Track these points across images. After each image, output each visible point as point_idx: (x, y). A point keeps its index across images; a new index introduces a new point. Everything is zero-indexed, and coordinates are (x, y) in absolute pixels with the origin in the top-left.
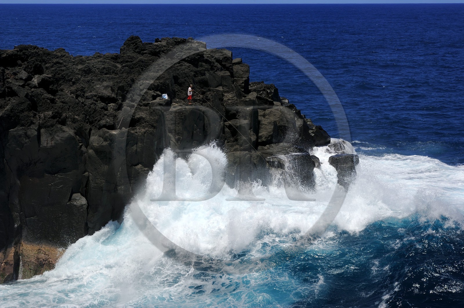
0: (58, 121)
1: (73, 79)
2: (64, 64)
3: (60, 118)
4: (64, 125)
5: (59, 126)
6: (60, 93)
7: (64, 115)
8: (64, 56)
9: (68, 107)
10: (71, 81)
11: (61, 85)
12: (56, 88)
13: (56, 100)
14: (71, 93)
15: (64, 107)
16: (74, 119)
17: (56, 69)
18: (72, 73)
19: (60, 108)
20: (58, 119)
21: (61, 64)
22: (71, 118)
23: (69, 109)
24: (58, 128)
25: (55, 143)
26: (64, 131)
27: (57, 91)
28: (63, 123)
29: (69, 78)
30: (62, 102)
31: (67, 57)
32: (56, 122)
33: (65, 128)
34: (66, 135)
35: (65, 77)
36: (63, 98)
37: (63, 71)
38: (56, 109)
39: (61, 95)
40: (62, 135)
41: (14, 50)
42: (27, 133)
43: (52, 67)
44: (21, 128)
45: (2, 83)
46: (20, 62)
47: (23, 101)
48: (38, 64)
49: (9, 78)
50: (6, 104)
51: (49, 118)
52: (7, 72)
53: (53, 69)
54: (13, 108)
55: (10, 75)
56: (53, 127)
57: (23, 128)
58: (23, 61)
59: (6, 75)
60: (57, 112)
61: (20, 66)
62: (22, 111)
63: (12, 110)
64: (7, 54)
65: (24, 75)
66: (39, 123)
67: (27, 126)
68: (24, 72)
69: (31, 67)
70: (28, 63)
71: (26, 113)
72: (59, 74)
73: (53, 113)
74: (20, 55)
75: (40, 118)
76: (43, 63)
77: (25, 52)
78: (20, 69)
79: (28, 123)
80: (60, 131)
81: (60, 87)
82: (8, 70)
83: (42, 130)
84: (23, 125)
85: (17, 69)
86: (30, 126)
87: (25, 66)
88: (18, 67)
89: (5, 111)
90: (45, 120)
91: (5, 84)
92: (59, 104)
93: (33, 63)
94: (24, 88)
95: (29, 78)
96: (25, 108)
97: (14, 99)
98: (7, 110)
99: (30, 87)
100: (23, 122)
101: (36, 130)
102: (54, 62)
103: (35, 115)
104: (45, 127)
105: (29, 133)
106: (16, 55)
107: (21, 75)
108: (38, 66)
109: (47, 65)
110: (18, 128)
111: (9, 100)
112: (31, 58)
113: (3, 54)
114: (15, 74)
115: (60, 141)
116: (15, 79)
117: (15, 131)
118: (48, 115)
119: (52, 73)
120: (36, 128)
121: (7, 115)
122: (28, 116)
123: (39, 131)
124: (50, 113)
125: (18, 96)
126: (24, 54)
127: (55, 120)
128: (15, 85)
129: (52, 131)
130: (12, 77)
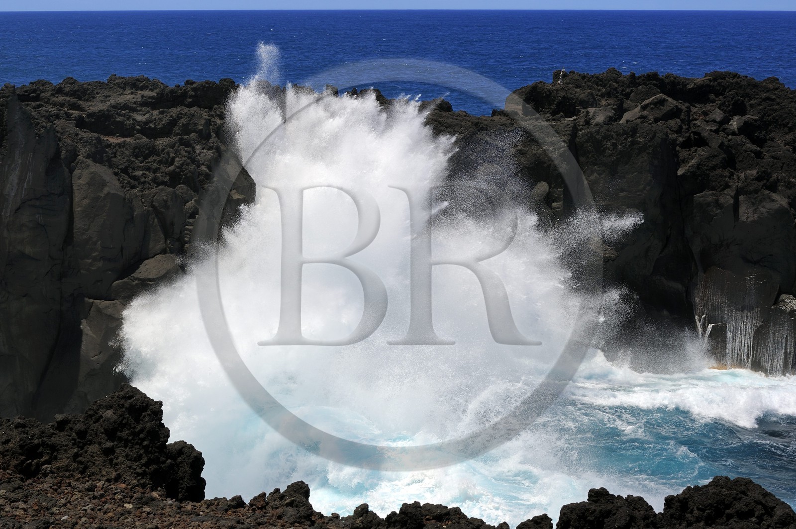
0: (764, 185)
1: (790, 124)
3: (768, 181)
4: (775, 191)
5: (767, 192)
6: (769, 143)
7: (774, 176)
8: (776, 89)
9: (781, 165)
10: (786, 126)
11: (771, 131)
12: (764, 136)
13: (764, 153)
14: (785, 145)
15: (775, 164)
16: (789, 182)
17: (765, 108)
18: (789, 114)
19: (769, 165)
20: (765, 181)
21: (773, 100)
22: (785, 182)
23: (782, 167)
24: (764, 195)
25: (759, 217)
26: (773, 201)
27: (765, 141)
28: (773, 188)
29: (784, 122)
30: (772, 157)
31: (782, 91)
33: (775, 196)
34: (776, 206)
35: (777, 120)
36: (774, 151)
37: (776, 110)
38: (762, 167)
39: (771, 147)
41: (705, 78)
42: (718, 200)
43: (759, 105)
44: (710, 192)
45: (687, 126)
46: (712, 96)
47: (716, 154)
48: (739, 100)
49: (697, 120)
50: (690, 157)
51: (753, 180)
52: (694, 110)
53: (761, 107)
54: (700, 163)
55: (698, 115)
56: (757, 194)
57: (713, 193)
58: (717, 95)
59: (692, 115)
60: (764, 172)
61: (713, 101)
62: (714, 168)
63: (699, 166)
64: (695, 84)
65: (718, 115)
66: (737, 186)
67: (719, 190)
68: (719, 111)
69: (729, 105)
70: (724, 98)
71: (719, 171)
72: (769, 116)
73: (758, 173)
74: (713, 86)
75: (738, 179)
76: (746, 99)
77: (722, 82)
78: (713, 106)
79: (721, 186)
80: (768, 200)
81: (770, 134)
82: (696, 107)
83: (742, 198)
84: (713, 189)
85: (708, 107)
86: (723, 190)
87: (719, 102)
88: (709, 104)
89: (690, 166)
90: (746, 182)
91: (690, 128)
92: (768, 159)
93: (732, 99)
94: (718, 134)
95: (726, 120)
96: (717, 164)
97: (703, 151)
98: (693, 166)
99: (726, 133)
100: (714, 183)
101: (731, 196)
102: (763, 97)
103: (732, 174)
104: (746, 193)
105: (722, 200)
106: (708, 86)
107: (714, 116)
108: (739, 102)
109: (752, 102)
110: (707, 193)
111: (695, 151)
112: (730, 91)
113: (688, 84)
114: (705, 114)
115: (766, 214)
116: (705, 121)
117: (702, 197)
118: (752, 175)
119: (759, 113)
120: (733, 194)
121: (691, 172)
122: (722, 176)
123: (736, 198)
124: (754, 172)
125: (709, 146)
126: (719, 84)
127: (761, 183)
128: (706, 129)
129: (755, 198)
130: (701, 118)
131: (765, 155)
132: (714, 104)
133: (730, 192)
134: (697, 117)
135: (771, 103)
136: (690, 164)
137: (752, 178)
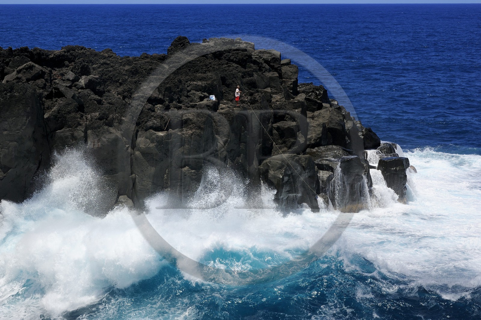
0: (105, 122)
1: (120, 80)
2: (112, 64)
3: (107, 119)
4: (111, 126)
5: (106, 127)
6: (107, 94)
7: (111, 116)
8: (111, 57)
9: (115, 108)
10: (118, 82)
11: (108, 86)
12: (103, 89)
13: (104, 101)
14: (118, 94)
16: (121, 120)
17: (103, 70)
18: (119, 73)
19: (107, 109)
20: (105, 120)
21: (108, 64)
22: (118, 120)
23: (115, 110)
24: (104, 129)
25: (102, 145)
26: (111, 133)
27: (104, 92)
28: (110, 124)
29: (116, 79)
30: (109, 103)
31: (114, 58)
32: (103, 123)
33: (112, 129)
34: (113, 136)
35: (111, 78)
36: (110, 99)
37: (111, 71)
38: (102, 110)
39: (108, 96)
40: (108, 136)
41: (61, 50)
42: (73, 134)
43: (99, 68)
44: (68, 129)
45: (50, 84)
46: (67, 63)
47: (70, 102)
48: (85, 64)
49: (57, 79)
50: (53, 105)
51: (96, 119)
52: (54, 72)
53: (100, 69)
54: (60, 109)
55: (57, 76)
56: (99, 128)
57: (70, 129)
58: (70, 62)
59: (53, 76)
60: (104, 114)
61: (68, 66)
62: (69, 113)
63: (59, 111)
64: (54, 55)
65: (71, 75)
66: (86, 124)
67: (74, 127)
68: (71, 73)
69: (79, 68)
70: (75, 64)
71: (73, 114)
72: (106, 75)
73: (99, 114)
74: (67, 56)
75: (87, 119)
76: (90, 64)
77: (73, 53)
78: (67, 69)
79: (75, 124)
80: (107, 133)
81: (107, 88)
82: (56, 70)
83: (89, 132)
84: (69, 126)
85: (64, 70)
86: (76, 127)
87: (72, 67)
88: (65, 68)
89: (52, 112)
90: (92, 121)
91: (52, 85)
92: (106, 105)
93: (80, 64)
94: (71, 89)
95: (76, 79)
96: (72, 110)
97: (61, 100)
98: (54, 111)
99: (77, 88)
100: (70, 123)
101: (82, 131)
102: (102, 62)
103: (82, 116)
104: (92, 129)
105: (76, 134)
106: (63, 56)
107: (68, 76)
108: (85, 66)
109: (94, 66)
110: (65, 129)
111: (56, 101)
112: (79, 59)
113: (50, 55)
114: (62, 75)
115: (106, 142)
116: (62, 80)
117: (62, 132)
118: (95, 116)
119: (99, 74)
120: (83, 129)
121: (54, 116)
122: (75, 118)
123: (85, 132)
124: (97, 114)
125: (65, 97)
126: (71, 54)
127: (102, 121)
128: (62, 86)
129: (99, 132)
130: (59, 78)
131: (104, 102)
132: (68, 68)
133: (81, 129)
134: (57, 78)
135: (107, 66)
136: (53, 110)
137: (95, 118)
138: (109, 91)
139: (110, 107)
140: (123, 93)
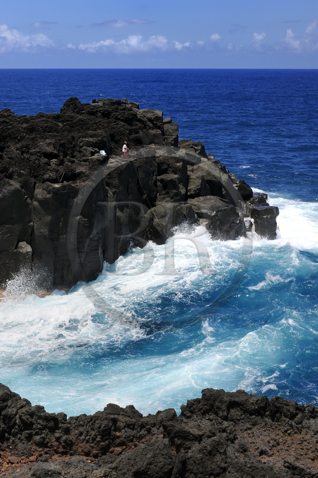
1: (19, 137)
2: (11, 122)
3: (7, 172)
4: (11, 179)
5: (7, 180)
6: (7, 149)
7: (11, 170)
8: (10, 116)
9: (15, 162)
10: (17, 139)
11: (7, 142)
12: (3, 145)
13: (4, 156)
14: (17, 150)
16: (20, 173)
17: (3, 128)
18: (18, 131)
19: (7, 163)
22: (17, 173)
23: (15, 164)
24: (5, 181)
26: (11, 185)
27: (4, 148)
28: (10, 177)
29: (15, 136)
30: (9, 158)
31: (13, 117)
32: (4, 176)
33: (12, 182)
34: (13, 188)
35: (11, 135)
36: (10, 154)
37: (10, 129)
38: (3, 164)
39: (8, 151)
40: (9, 188)
53: (0, 127)
56: (1, 181)
60: (4, 167)
72: (6, 132)
73: (0, 168)
80: (8, 185)
81: (7, 144)
92: (6, 159)
102: (2, 121)
115: (7, 193)
127: (3, 174)
135: (7, 124)
138: (8, 147)
139: (10, 161)
140: (21, 149)
